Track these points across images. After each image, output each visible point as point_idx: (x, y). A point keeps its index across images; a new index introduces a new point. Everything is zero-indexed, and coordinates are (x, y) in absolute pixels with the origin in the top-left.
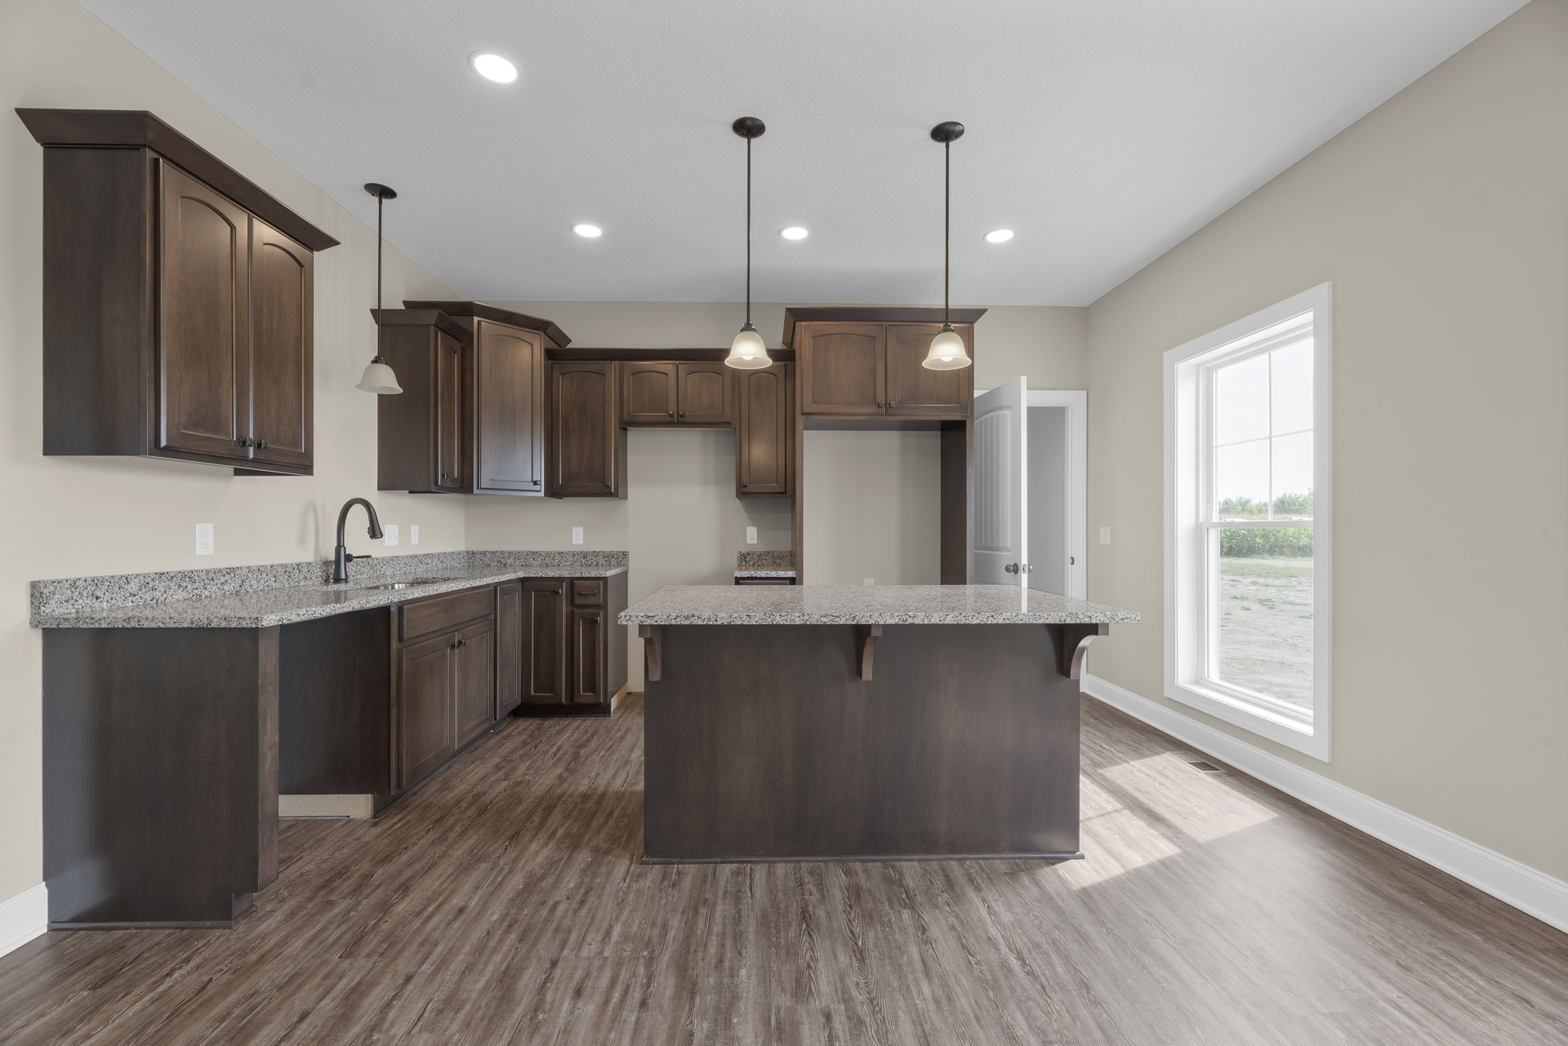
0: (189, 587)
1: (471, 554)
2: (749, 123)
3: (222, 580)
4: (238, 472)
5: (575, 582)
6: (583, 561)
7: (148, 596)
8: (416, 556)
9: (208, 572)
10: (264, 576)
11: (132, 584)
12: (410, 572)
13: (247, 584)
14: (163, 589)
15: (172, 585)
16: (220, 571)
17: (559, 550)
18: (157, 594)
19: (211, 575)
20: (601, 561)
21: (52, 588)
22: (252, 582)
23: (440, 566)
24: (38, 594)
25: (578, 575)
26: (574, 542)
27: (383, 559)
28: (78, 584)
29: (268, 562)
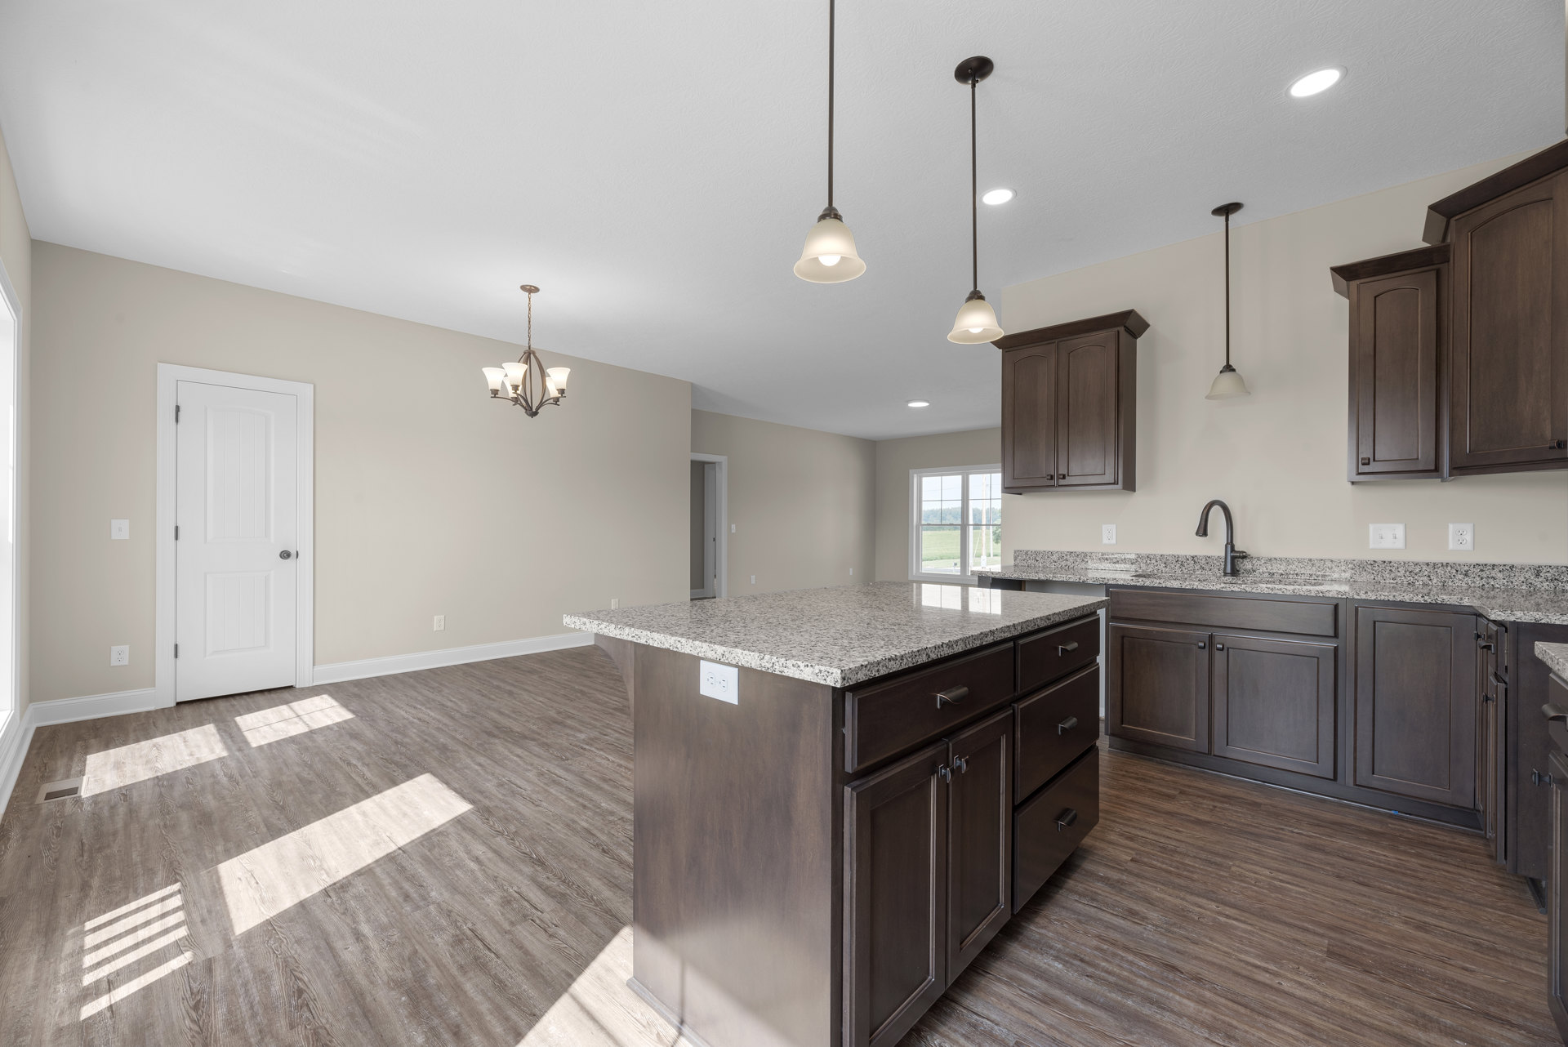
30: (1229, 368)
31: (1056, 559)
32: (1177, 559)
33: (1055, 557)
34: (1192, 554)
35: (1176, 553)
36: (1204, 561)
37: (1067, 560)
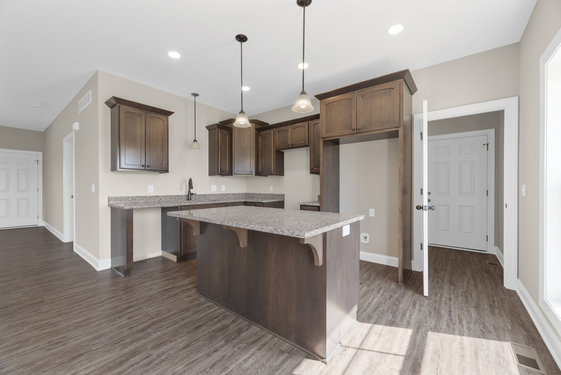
0: (145, 200)
1: (246, 194)
2: (241, 37)
3: (154, 198)
4: (160, 173)
5: (256, 204)
6: (272, 197)
7: (134, 201)
8: (222, 194)
9: (150, 196)
10: (167, 198)
11: (130, 198)
12: (220, 199)
13: (162, 200)
14: (138, 200)
15: (140, 199)
16: (154, 196)
17: (266, 193)
18: (136, 201)
19: (151, 197)
20: (277, 197)
21: (111, 198)
22: (163, 199)
23: (233, 197)
24: (109, 199)
25: (256, 201)
26: (270, 191)
27: (209, 195)
28: (117, 198)
29: (168, 194)
30: (195, 141)
31: (130, 200)
32: (174, 196)
33: (130, 199)
34: (178, 195)
35: (173, 195)
36: (181, 197)
37: (135, 200)
